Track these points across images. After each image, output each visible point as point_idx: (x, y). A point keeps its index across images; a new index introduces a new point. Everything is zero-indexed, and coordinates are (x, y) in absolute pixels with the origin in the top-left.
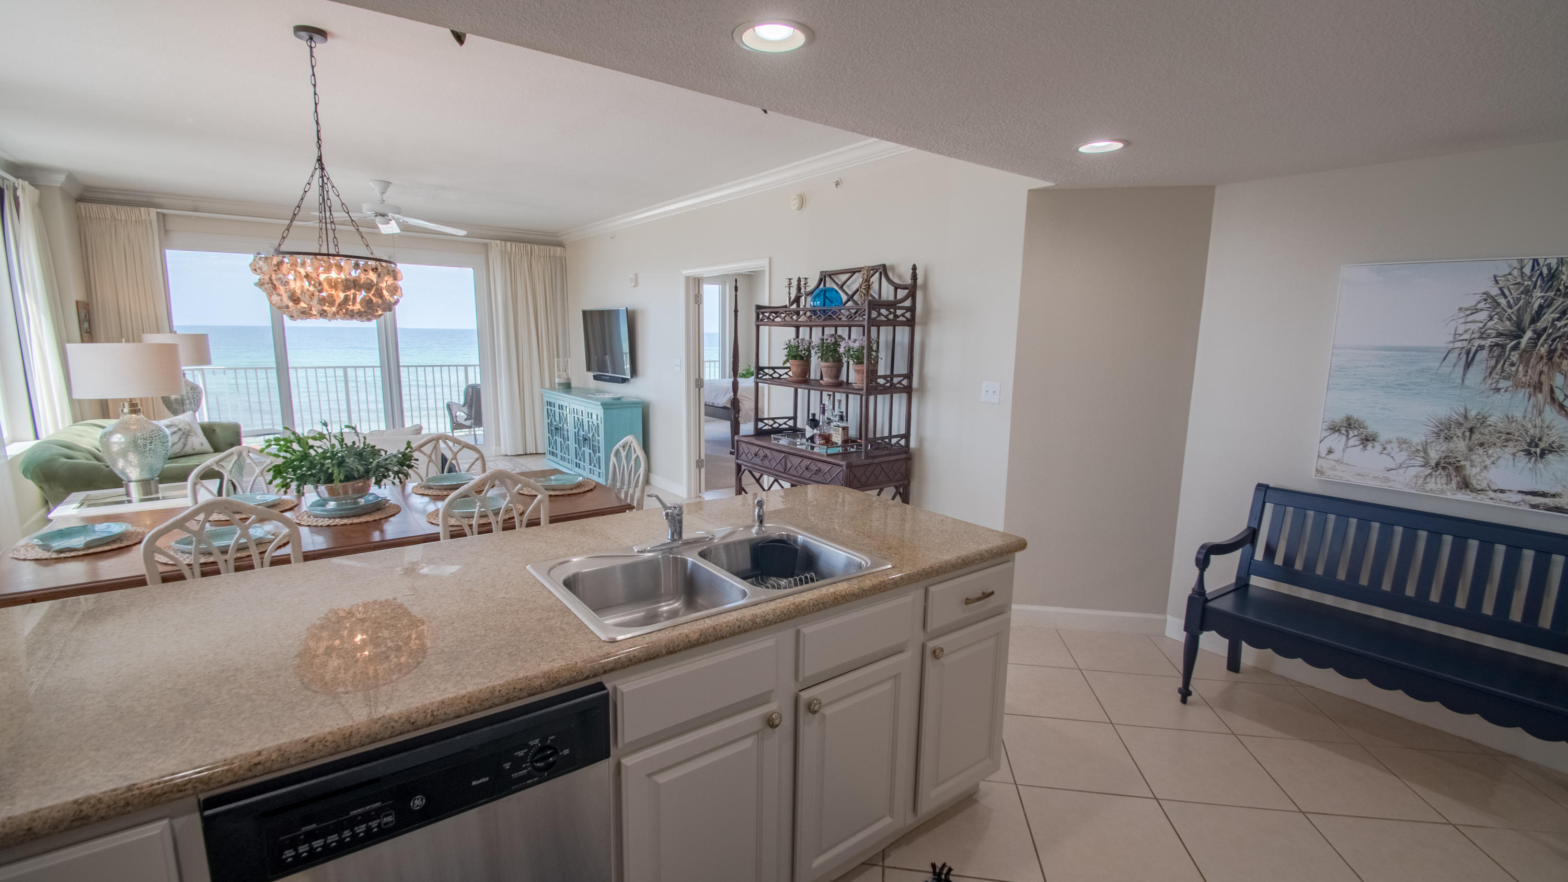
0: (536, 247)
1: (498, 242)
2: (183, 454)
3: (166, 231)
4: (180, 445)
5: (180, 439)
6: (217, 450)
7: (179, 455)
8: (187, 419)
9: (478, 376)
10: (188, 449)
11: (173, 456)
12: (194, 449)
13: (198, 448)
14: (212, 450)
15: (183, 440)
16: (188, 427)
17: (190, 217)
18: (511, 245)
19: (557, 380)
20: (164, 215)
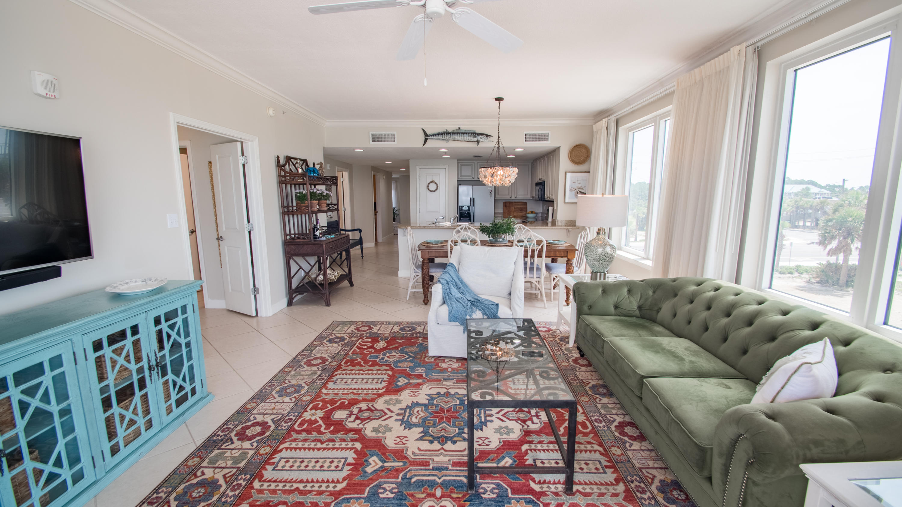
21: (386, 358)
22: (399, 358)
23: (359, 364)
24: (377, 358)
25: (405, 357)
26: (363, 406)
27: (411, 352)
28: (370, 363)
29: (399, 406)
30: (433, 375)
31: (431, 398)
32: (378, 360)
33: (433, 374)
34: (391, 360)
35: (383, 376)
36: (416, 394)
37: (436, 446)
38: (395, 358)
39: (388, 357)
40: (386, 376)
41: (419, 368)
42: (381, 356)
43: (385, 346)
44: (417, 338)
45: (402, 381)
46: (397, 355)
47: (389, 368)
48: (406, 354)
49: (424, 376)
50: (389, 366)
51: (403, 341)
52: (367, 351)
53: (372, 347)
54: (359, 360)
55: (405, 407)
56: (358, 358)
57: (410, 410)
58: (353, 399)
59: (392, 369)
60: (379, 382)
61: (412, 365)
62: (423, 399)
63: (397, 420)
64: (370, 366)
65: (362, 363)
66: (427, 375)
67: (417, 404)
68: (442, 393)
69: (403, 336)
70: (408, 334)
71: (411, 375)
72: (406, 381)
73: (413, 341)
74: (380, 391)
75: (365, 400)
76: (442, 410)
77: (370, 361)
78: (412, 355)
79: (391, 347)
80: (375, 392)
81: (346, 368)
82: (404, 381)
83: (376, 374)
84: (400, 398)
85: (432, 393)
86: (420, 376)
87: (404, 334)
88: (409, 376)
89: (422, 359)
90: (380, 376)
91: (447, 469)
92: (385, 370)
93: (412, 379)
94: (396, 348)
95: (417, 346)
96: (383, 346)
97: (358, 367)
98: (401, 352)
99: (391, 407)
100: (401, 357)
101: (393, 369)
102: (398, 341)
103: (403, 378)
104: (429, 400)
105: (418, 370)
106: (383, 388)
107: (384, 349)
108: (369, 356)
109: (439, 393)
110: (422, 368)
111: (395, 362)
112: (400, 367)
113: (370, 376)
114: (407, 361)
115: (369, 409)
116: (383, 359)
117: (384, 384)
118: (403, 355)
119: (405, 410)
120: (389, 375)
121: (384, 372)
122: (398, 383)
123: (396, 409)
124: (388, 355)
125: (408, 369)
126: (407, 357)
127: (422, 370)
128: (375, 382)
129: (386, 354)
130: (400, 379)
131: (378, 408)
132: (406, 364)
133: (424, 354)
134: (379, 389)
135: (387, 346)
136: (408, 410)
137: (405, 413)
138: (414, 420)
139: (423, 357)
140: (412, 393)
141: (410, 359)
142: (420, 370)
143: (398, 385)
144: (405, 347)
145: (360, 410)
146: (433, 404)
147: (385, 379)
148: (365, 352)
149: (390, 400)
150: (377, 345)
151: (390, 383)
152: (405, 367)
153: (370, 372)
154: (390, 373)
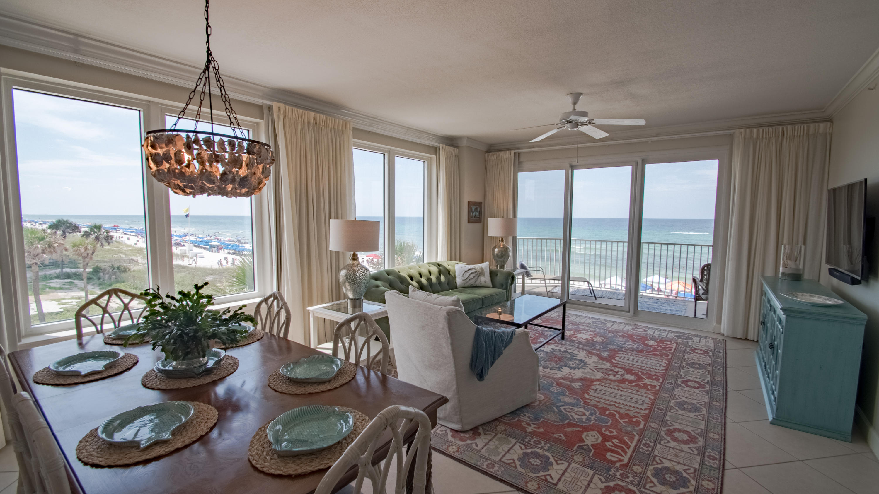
0: (790, 127)
1: (743, 130)
2: (475, 285)
3: (520, 163)
4: (474, 280)
5: (474, 277)
6: (494, 286)
7: (473, 286)
8: (483, 267)
9: (711, 257)
10: (478, 283)
11: (469, 286)
12: (481, 284)
13: (483, 283)
14: (491, 286)
15: (475, 278)
16: (480, 271)
17: (530, 152)
18: (758, 131)
19: (781, 269)
20: (519, 153)
21: (587, 413)
22: (572, 409)
23: (622, 416)
24: (598, 417)
25: (564, 409)
26: (612, 377)
27: (554, 412)
28: (607, 413)
29: (586, 371)
30: (548, 382)
31: (559, 369)
32: (597, 414)
33: (546, 382)
34: (582, 410)
35: (594, 395)
36: (569, 373)
37: (569, 351)
38: (576, 410)
39: (585, 414)
40: (591, 394)
41: (556, 391)
42: (593, 418)
43: (585, 434)
44: (533, 434)
45: (577, 385)
46: (573, 414)
47: (586, 401)
48: (561, 412)
49: (555, 383)
50: (585, 403)
51: (555, 435)
52: (612, 432)
53: (606, 438)
54: (621, 421)
55: (581, 369)
56: (624, 424)
57: (578, 367)
58: (622, 383)
59: (583, 399)
60: (598, 390)
61: (561, 397)
62: (566, 371)
63: (589, 365)
64: (608, 409)
65: (617, 416)
66: (552, 383)
67: (571, 368)
68: (549, 369)
69: (552, 446)
70: (542, 448)
71: (567, 388)
72: (573, 384)
73: (542, 430)
74: (598, 383)
75: (611, 380)
76: (556, 361)
77: (607, 416)
78: (555, 408)
79: (577, 429)
80: (603, 384)
81: (636, 414)
82: (575, 385)
83: (601, 398)
84: (583, 375)
85: (556, 371)
86: (558, 384)
87: (548, 450)
88: (570, 389)
89: (546, 400)
90: (597, 395)
91: (569, 345)
92: (591, 400)
93: (567, 384)
94: (570, 425)
95: (542, 419)
96: (587, 435)
97: (622, 411)
98: (565, 417)
99: (590, 371)
100: (569, 410)
101: (581, 399)
102: (564, 438)
103: (575, 387)
104: (562, 368)
105: (557, 390)
106: (596, 384)
107: (586, 429)
108: (609, 423)
109: (551, 369)
110: (553, 390)
111: (577, 405)
112: (575, 399)
113: (607, 398)
114: (565, 402)
115: (608, 375)
116: (591, 414)
117: (594, 387)
118: (566, 411)
119: (581, 368)
120: (588, 394)
121: (592, 398)
122: (581, 385)
123: (588, 370)
124: (584, 418)
125: (567, 394)
126: (562, 408)
127: (554, 389)
128: (603, 392)
129: (586, 420)
130: (578, 387)
131: (601, 374)
132: (568, 400)
133: (541, 405)
134: (599, 385)
135: (582, 432)
136: (579, 367)
137: (582, 366)
138: (577, 362)
139: (543, 402)
140: (572, 375)
141: (560, 404)
142: (555, 389)
143: (582, 383)
144: (558, 422)
145: (615, 376)
146: (560, 365)
147: (593, 391)
148: (615, 433)
149: (591, 376)
150: (597, 439)
151: (589, 387)
152: (569, 397)
153: (607, 402)
154: (586, 396)
